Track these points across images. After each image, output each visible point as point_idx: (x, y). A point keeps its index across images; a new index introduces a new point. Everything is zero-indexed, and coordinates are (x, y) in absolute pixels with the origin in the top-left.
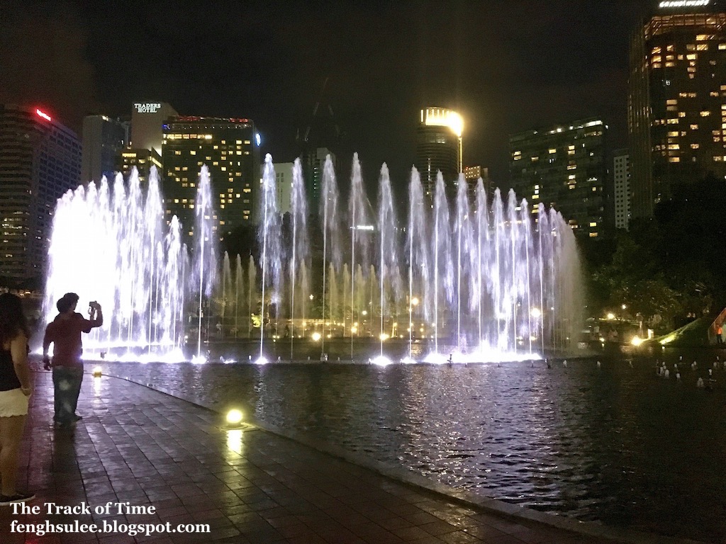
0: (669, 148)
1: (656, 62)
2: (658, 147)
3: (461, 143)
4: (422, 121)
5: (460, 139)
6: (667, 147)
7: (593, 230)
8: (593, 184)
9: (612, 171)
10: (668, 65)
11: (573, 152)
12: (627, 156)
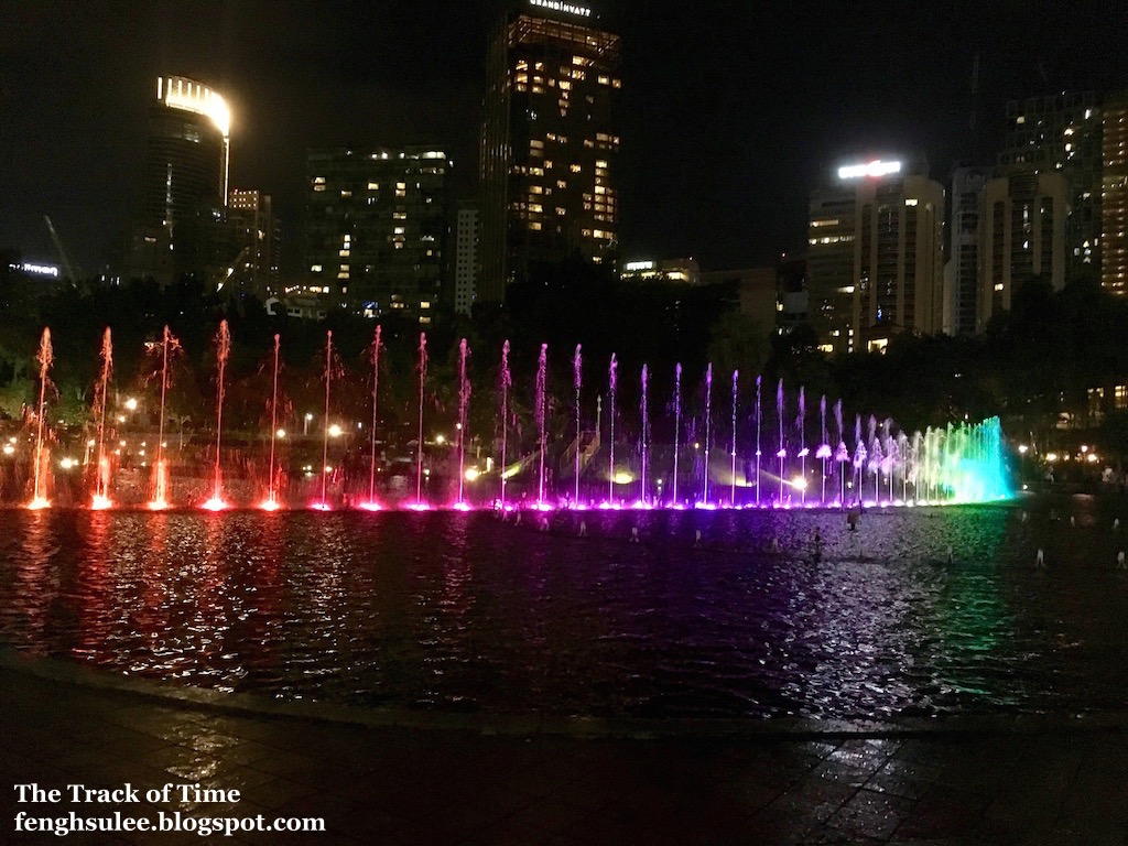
0: (531, 209)
1: (521, 83)
2: (516, 204)
3: (227, 147)
4: (160, 96)
5: (227, 141)
6: (527, 205)
7: (425, 312)
8: (428, 245)
9: (455, 230)
10: (536, 89)
11: (404, 193)
12: (476, 211)
